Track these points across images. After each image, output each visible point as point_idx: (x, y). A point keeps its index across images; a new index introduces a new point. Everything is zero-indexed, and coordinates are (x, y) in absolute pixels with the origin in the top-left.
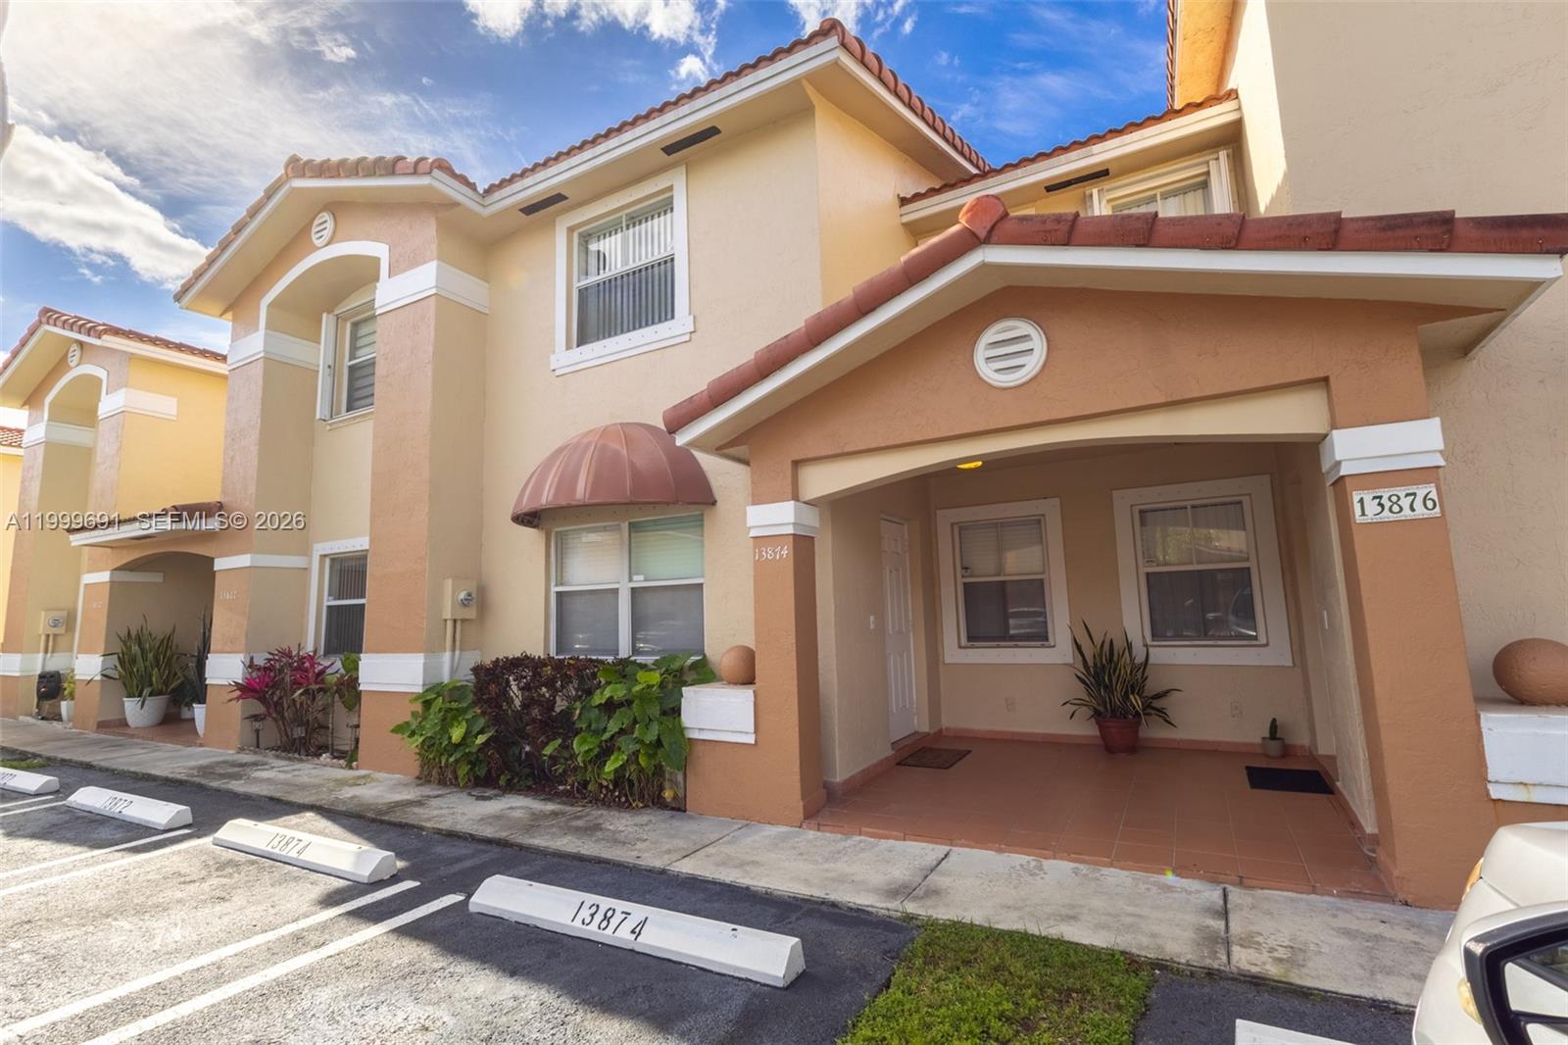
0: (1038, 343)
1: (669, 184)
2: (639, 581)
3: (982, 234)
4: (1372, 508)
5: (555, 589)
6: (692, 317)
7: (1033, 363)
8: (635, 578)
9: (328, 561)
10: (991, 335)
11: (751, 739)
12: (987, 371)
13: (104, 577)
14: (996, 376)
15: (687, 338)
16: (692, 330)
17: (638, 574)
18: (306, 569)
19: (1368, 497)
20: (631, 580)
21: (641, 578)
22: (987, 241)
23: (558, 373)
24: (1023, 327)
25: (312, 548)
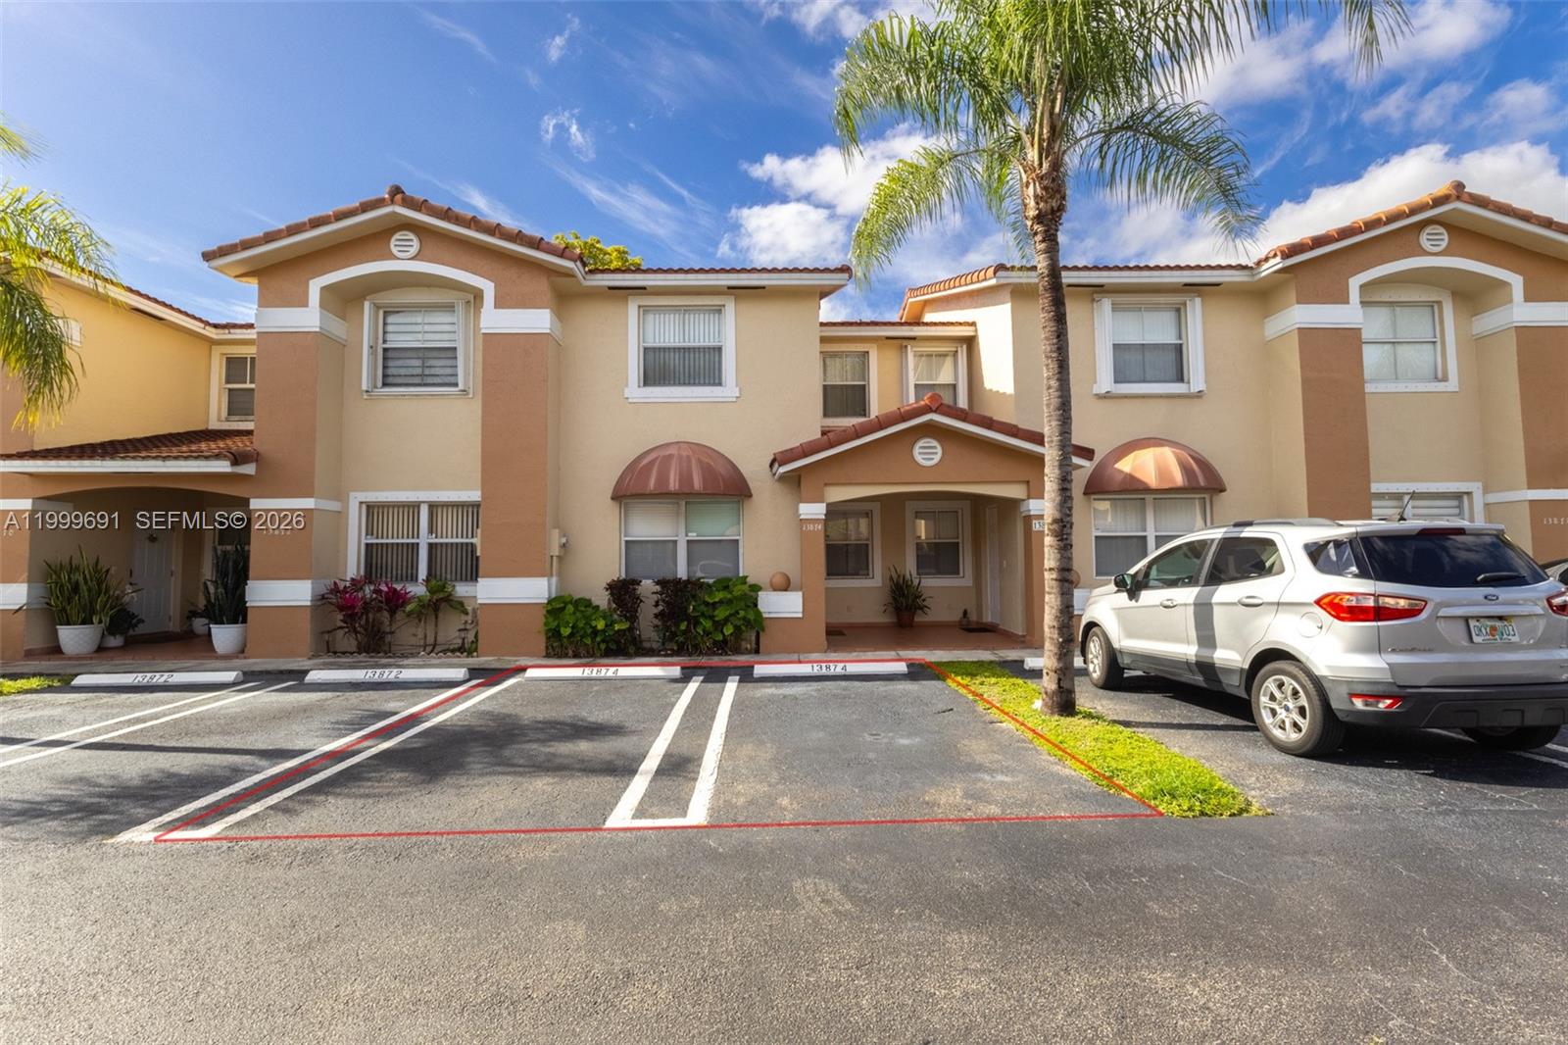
0: (939, 450)
1: (723, 303)
2: (693, 536)
3: (934, 409)
4: (1038, 526)
5: (624, 539)
6: (738, 389)
7: (937, 458)
8: (690, 534)
9: (364, 507)
10: (921, 443)
11: (800, 615)
12: (919, 458)
13: (26, 504)
14: (923, 461)
15: (734, 400)
16: (738, 395)
17: (691, 532)
18: (340, 512)
19: (1037, 522)
20: (687, 536)
21: (695, 534)
22: (935, 412)
23: (630, 400)
24: (934, 443)
25: (348, 495)
